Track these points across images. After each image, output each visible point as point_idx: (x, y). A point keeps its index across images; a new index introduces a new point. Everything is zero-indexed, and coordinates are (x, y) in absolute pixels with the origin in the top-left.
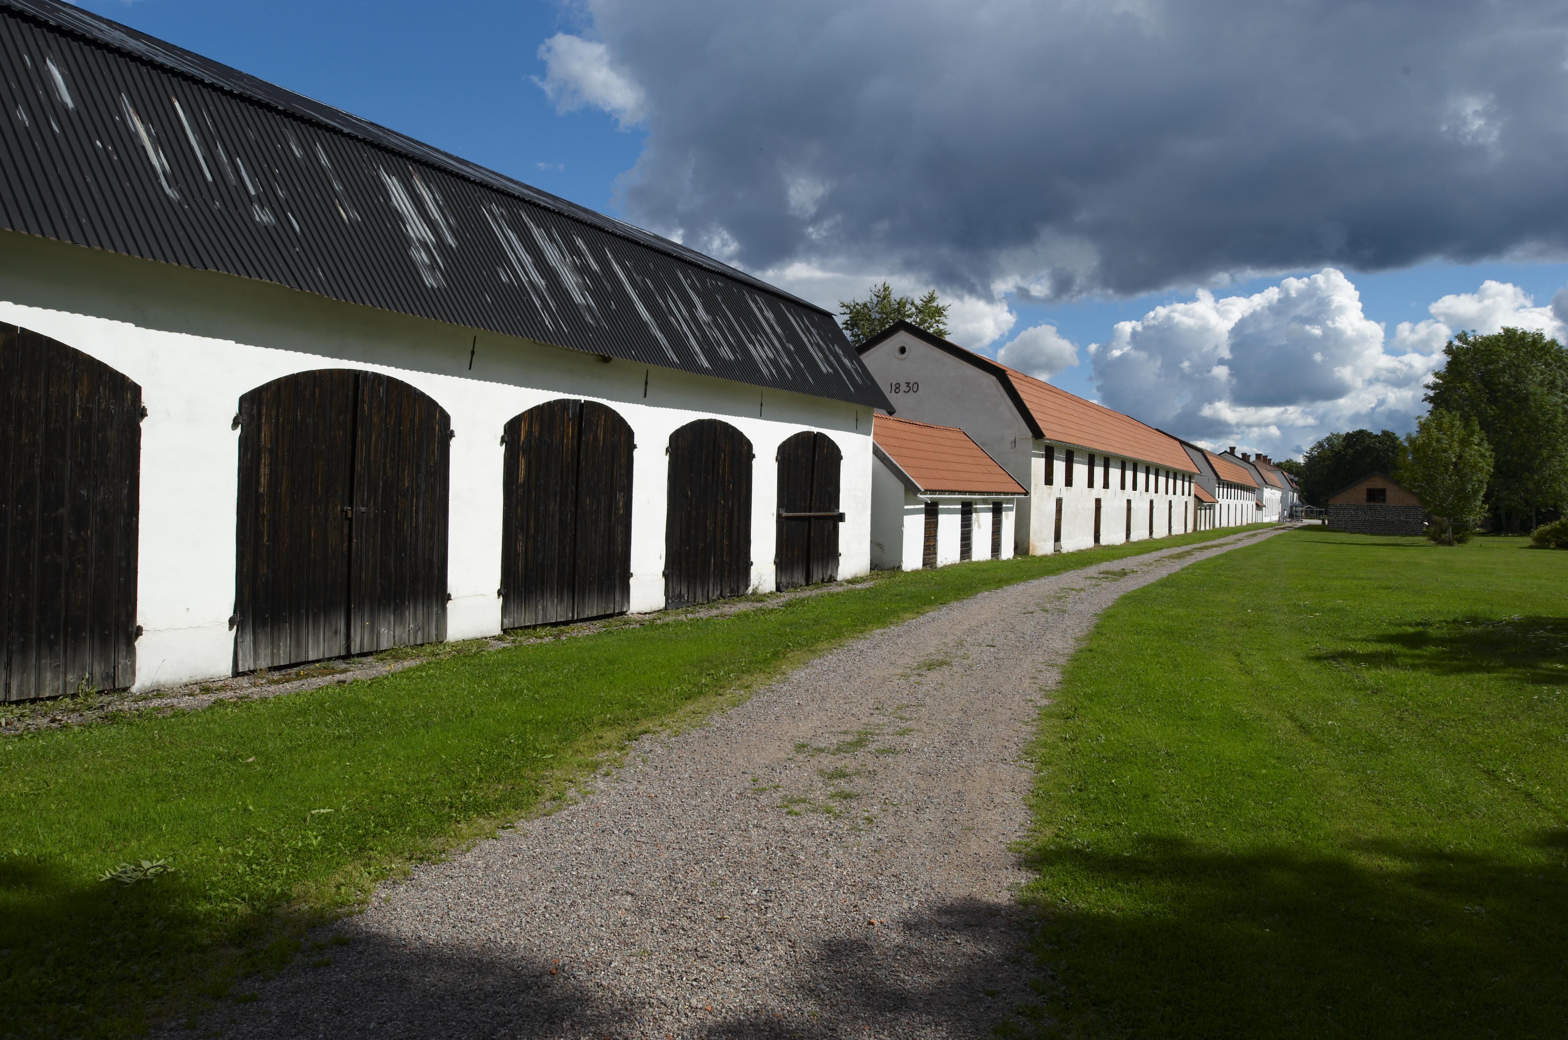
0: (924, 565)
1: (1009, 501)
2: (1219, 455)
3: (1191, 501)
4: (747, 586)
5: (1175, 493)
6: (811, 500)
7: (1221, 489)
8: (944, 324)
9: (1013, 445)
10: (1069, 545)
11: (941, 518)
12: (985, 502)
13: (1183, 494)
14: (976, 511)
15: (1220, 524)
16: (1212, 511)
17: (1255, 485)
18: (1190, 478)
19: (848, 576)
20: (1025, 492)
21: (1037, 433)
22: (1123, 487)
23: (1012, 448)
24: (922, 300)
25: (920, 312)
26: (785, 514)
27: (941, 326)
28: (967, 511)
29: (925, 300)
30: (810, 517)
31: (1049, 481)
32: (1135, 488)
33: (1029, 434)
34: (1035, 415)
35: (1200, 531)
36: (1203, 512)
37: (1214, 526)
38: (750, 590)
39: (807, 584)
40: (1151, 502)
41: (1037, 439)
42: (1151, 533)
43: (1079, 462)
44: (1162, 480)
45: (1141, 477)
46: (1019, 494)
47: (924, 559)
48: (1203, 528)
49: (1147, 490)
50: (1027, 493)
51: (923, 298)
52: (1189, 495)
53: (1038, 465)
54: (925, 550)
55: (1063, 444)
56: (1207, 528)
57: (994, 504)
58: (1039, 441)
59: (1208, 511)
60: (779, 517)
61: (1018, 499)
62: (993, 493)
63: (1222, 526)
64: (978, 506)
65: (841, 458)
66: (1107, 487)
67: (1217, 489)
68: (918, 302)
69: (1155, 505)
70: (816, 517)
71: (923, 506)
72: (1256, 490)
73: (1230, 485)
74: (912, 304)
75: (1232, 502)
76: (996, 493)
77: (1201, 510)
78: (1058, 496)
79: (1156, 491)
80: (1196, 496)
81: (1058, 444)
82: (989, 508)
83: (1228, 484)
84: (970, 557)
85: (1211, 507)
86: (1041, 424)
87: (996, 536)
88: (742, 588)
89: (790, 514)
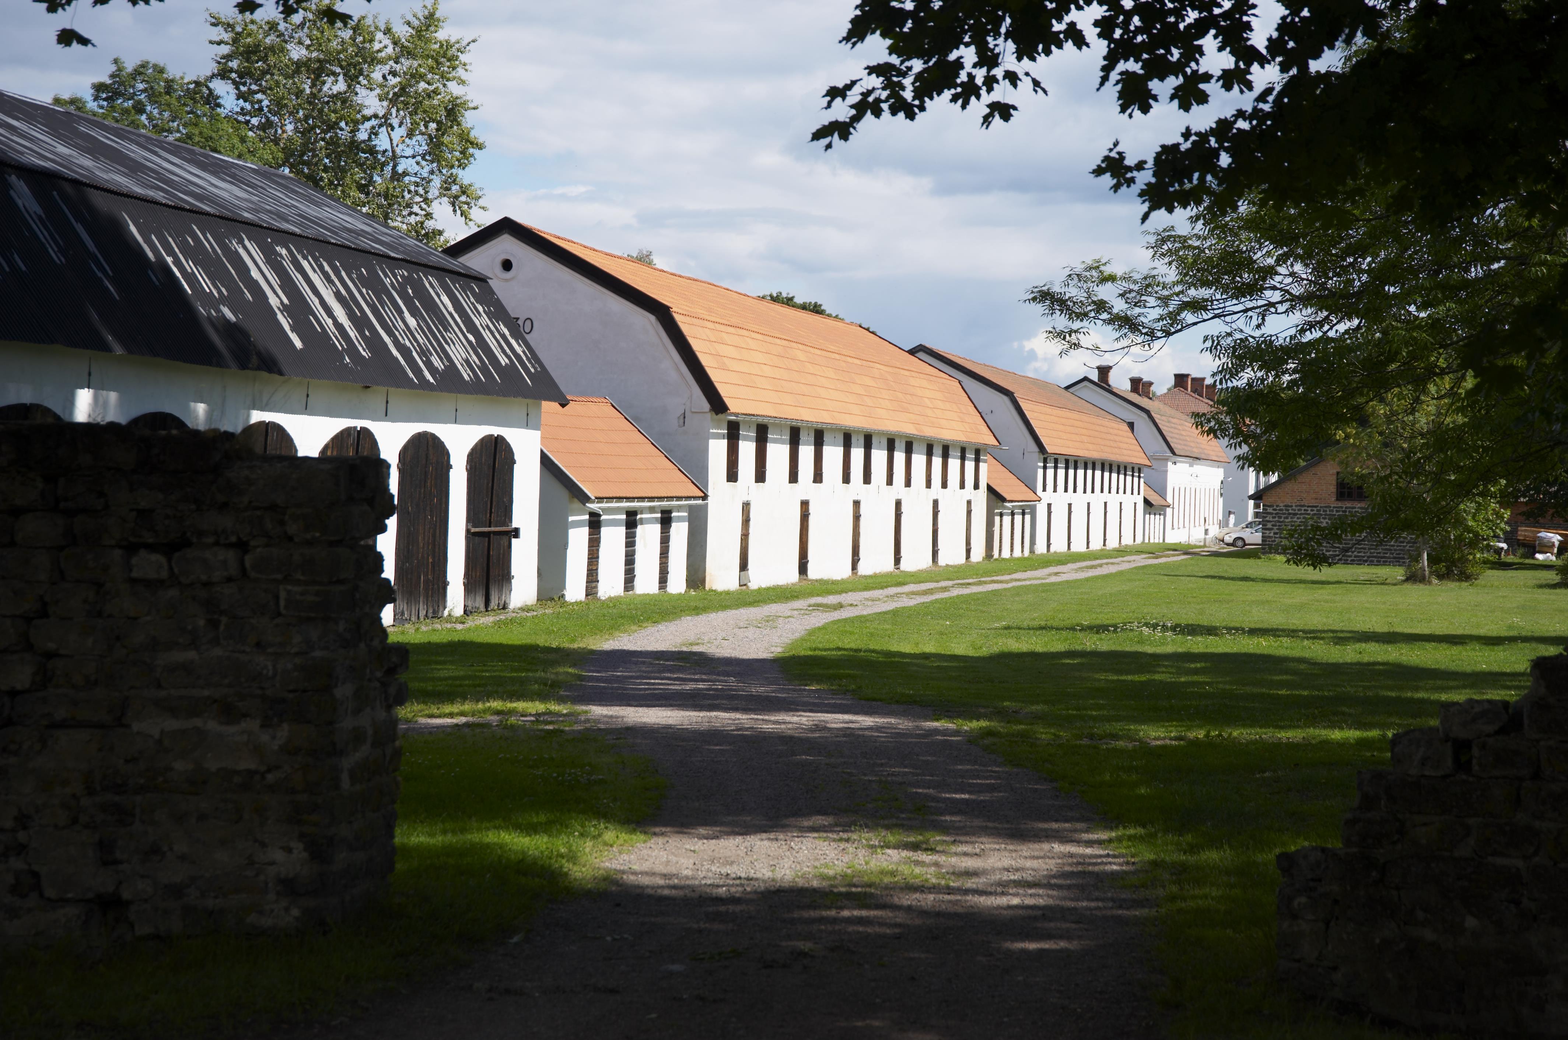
0: (587, 595)
1: (679, 508)
2: (1067, 388)
3: (980, 499)
4: (445, 608)
5: (944, 485)
6: (491, 513)
7: (1050, 472)
8: (462, 82)
9: (682, 421)
10: (758, 578)
11: (604, 531)
12: (652, 510)
13: (962, 486)
14: (642, 521)
15: (1049, 546)
16: (1028, 518)
17: (1139, 458)
18: (978, 452)
19: (519, 605)
20: (703, 495)
21: (718, 405)
22: (846, 479)
23: (680, 427)
24: (409, 23)
25: (409, 53)
26: (473, 530)
27: (454, 88)
28: (631, 522)
29: (416, 23)
30: (489, 533)
31: (732, 476)
32: (867, 479)
33: (706, 406)
34: (714, 375)
35: (1001, 560)
36: (1007, 519)
37: (1032, 551)
38: (446, 613)
39: (487, 611)
40: (898, 504)
41: (717, 414)
42: (897, 560)
43: (775, 441)
44: (919, 460)
45: (879, 456)
46: (695, 498)
47: (587, 587)
48: (1006, 554)
49: (890, 482)
50: (705, 497)
51: (410, 18)
52: (976, 486)
53: (718, 449)
54: (588, 576)
55: (754, 418)
56: (1017, 553)
57: (663, 512)
58: (720, 416)
59: (1018, 518)
60: (468, 531)
61: (690, 507)
62: (664, 498)
63: (1053, 549)
64: (644, 516)
65: (514, 462)
66: (821, 481)
67: (1040, 472)
68: (403, 31)
69: (904, 508)
70: (495, 533)
71: (587, 517)
72: (1145, 470)
73: (1072, 463)
74: (388, 31)
75: (1079, 500)
76: (667, 497)
77: (1001, 515)
78: (745, 499)
79: (908, 484)
80: (990, 489)
81: (748, 418)
82: (656, 518)
83: (1067, 462)
84: (632, 588)
85: (1028, 510)
86: (723, 390)
87: (664, 560)
88: (441, 608)
89: (477, 530)
